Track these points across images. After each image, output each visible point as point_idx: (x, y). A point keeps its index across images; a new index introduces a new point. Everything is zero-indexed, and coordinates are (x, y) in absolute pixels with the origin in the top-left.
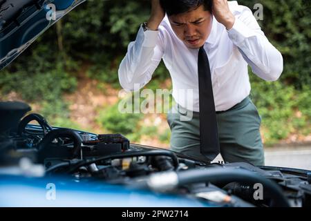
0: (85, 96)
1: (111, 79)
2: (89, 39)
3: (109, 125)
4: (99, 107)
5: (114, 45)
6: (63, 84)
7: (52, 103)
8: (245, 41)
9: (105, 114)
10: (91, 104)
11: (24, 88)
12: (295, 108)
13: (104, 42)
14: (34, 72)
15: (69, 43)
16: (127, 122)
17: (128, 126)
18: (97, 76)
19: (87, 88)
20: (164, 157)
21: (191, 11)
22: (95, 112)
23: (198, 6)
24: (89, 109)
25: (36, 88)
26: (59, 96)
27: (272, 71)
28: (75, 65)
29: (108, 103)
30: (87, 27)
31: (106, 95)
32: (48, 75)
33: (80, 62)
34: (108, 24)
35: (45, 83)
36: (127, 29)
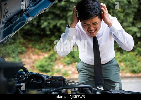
0: (29, 55)
1: (41, 48)
2: (31, 30)
3: (39, 68)
4: (35, 60)
5: (42, 33)
6: (19, 50)
7: (14, 58)
8: (117, 32)
9: (38, 64)
10: (32, 59)
11: (1, 51)
12: (120, 61)
13: (38, 32)
14: (6, 44)
15: (22, 32)
16: (48, 67)
17: (48, 69)
18: (34, 47)
19: (30, 52)
20: (87, 88)
21: (93, 18)
22: (33, 62)
23: (96, 16)
24: (31, 61)
25: (7, 51)
26: (17, 55)
27: (129, 46)
28: (25, 41)
29: (39, 58)
30: (31, 25)
31: (38, 55)
32: (13, 46)
33: (27, 40)
34: (40, 24)
35: (11, 49)
36: (48, 26)
